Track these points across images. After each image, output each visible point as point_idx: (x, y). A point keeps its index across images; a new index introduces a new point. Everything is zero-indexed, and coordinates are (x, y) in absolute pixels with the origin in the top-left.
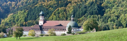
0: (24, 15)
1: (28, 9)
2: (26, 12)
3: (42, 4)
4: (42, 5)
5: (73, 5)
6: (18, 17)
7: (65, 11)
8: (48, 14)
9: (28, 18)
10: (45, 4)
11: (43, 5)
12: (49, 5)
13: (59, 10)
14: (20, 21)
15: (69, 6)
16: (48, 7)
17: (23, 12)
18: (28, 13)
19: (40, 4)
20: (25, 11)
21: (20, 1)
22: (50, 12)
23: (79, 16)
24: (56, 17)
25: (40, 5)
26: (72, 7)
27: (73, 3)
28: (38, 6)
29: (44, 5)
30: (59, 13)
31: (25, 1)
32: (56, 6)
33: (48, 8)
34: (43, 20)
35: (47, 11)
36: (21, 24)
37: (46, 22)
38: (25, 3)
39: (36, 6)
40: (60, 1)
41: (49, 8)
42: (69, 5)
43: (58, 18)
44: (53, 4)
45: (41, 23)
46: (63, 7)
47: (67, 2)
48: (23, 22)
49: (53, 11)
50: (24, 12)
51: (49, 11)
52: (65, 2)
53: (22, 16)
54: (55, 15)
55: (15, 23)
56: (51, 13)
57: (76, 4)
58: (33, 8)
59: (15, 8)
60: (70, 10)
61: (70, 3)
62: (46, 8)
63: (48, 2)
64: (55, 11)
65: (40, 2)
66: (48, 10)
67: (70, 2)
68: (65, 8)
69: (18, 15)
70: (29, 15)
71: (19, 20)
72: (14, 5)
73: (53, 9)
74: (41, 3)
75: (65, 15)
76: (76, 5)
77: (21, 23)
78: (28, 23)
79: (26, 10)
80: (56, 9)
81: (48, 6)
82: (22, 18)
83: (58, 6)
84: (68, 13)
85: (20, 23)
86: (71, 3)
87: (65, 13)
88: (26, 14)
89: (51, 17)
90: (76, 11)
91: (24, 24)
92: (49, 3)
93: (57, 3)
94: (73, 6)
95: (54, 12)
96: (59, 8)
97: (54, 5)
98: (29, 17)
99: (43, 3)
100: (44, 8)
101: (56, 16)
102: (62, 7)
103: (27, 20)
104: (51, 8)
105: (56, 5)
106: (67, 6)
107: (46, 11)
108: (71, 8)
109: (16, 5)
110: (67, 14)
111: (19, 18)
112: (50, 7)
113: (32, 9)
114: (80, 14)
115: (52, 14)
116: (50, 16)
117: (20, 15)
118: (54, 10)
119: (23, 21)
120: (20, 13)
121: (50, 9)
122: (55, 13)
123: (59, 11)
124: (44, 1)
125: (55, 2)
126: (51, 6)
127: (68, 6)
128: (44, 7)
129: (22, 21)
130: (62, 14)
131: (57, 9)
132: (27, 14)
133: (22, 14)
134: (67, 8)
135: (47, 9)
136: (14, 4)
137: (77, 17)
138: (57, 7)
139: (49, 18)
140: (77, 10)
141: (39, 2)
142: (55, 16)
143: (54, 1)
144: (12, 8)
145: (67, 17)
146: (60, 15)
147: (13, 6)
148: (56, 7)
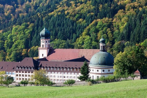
0: (24, 34)
1: (33, 22)
2: (29, 27)
3: (64, 11)
4: (64, 14)
5: (128, 13)
6: (11, 38)
7: (110, 25)
8: (74, 31)
9: (31, 40)
10: (70, 11)
11: (66, 12)
12: (78, 13)
13: (99, 24)
14: (16, 46)
15: (119, 16)
16: (76, 17)
17: (22, 27)
18: (33, 29)
19: (59, 11)
20: (27, 26)
21: (22, 4)
22: (80, 28)
23: (139, 36)
24: (90, 39)
25: (59, 13)
26: (126, 18)
27: (128, 10)
28: (54, 14)
29: (68, 13)
30: (97, 31)
31: (34, 4)
32: (92, 16)
33: (75, 19)
34: (47, 46)
35: (73, 25)
36: (16, 53)
37: (55, 52)
38: (32, 8)
39: (52, 16)
40: (102, 4)
41: (77, 19)
42: (120, 13)
43: (93, 42)
44: (85, 10)
45: (43, 53)
46: (107, 18)
47: (115, 7)
48: (22, 49)
49: (86, 27)
50: (25, 28)
51: (78, 26)
52: (111, 7)
53: (21, 36)
54: (88, 34)
55: (5, 51)
56: (80, 30)
57: (136, 11)
58: (44, 19)
59: (11, 17)
60: (120, 24)
61: (122, 10)
62: (71, 19)
63: (76, 6)
64: (90, 25)
65: (60, 6)
66: (75, 24)
67: (123, 7)
68: (110, 19)
69: (12, 34)
70: (34, 35)
71: (14, 45)
72: (8, 12)
73: (85, 21)
74: (62, 9)
75: (110, 35)
76: (135, 14)
77: (18, 52)
78: (30, 51)
79: (28, 23)
80: (91, 22)
81: (75, 15)
82: (19, 41)
83: (96, 15)
84: (117, 31)
85: (14, 52)
86: (125, 10)
87: (110, 31)
88: (28, 31)
89: (79, 40)
90: (133, 27)
91: (23, 54)
92: (77, 9)
93: (95, 9)
94: (128, 17)
95: (88, 28)
96: (97, 20)
97: (89, 12)
98: (34, 37)
99: (66, 8)
100: (66, 19)
101: (90, 36)
102: (104, 18)
103: (31, 45)
104: (81, 20)
105: (92, 14)
106: (115, 15)
107: (71, 27)
108: (123, 20)
109: (13, 11)
110: (114, 33)
111: (13, 40)
112: (80, 17)
113: (42, 22)
114: (142, 33)
115: (82, 32)
116: (79, 37)
117: (15, 33)
118: (88, 25)
119: (21, 46)
120: (17, 29)
121: (80, 22)
122: (89, 30)
123: (97, 27)
124: (69, 5)
125: (91, 6)
126: (81, 15)
127: (117, 15)
128: (68, 17)
129: (19, 47)
130: (104, 33)
131: (94, 21)
132: (31, 32)
133: (19, 32)
134: (114, 20)
135: (73, 22)
136: (8, 10)
137: (134, 39)
138: (94, 19)
139: (75, 41)
140: (135, 25)
141: (58, 7)
142: (88, 37)
143: (88, 5)
144: (4, 18)
145: (114, 39)
146: (99, 34)
147: (6, 14)
148: (92, 18)
